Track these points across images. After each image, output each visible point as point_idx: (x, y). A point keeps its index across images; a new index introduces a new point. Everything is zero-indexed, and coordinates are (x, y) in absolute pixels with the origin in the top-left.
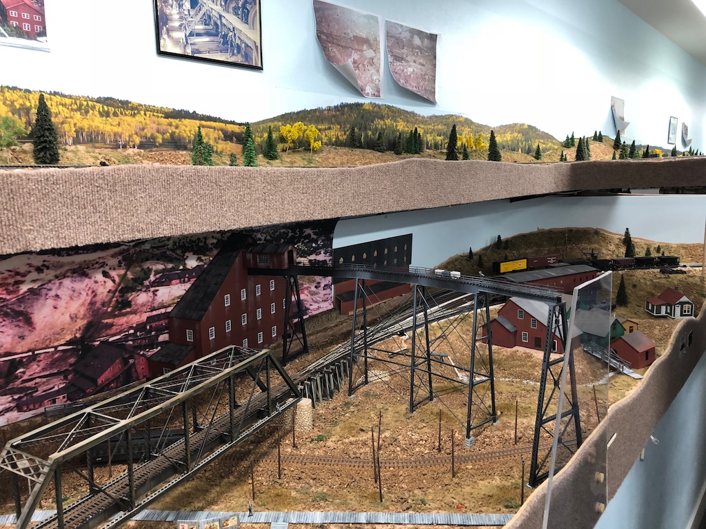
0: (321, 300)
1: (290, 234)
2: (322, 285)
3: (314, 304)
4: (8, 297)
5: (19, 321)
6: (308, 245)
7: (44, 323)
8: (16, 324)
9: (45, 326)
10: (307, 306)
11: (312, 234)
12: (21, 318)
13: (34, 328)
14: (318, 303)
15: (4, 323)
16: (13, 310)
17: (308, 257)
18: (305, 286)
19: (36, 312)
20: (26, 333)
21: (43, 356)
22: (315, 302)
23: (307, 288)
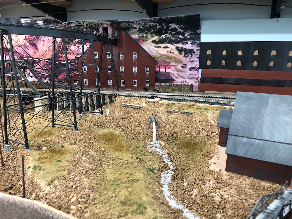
0: (187, 77)
1: (158, 27)
2: (189, 67)
3: (179, 78)
4: (31, 38)
5: (34, 47)
6: (176, 36)
7: (41, 50)
8: (33, 47)
9: (41, 51)
10: (174, 78)
11: (178, 29)
12: (34, 46)
13: (38, 51)
14: (184, 78)
15: (30, 47)
16: (32, 43)
17: (175, 45)
18: (172, 64)
19: (38, 45)
20: (36, 52)
21: (41, 61)
22: (181, 77)
23: (174, 66)
